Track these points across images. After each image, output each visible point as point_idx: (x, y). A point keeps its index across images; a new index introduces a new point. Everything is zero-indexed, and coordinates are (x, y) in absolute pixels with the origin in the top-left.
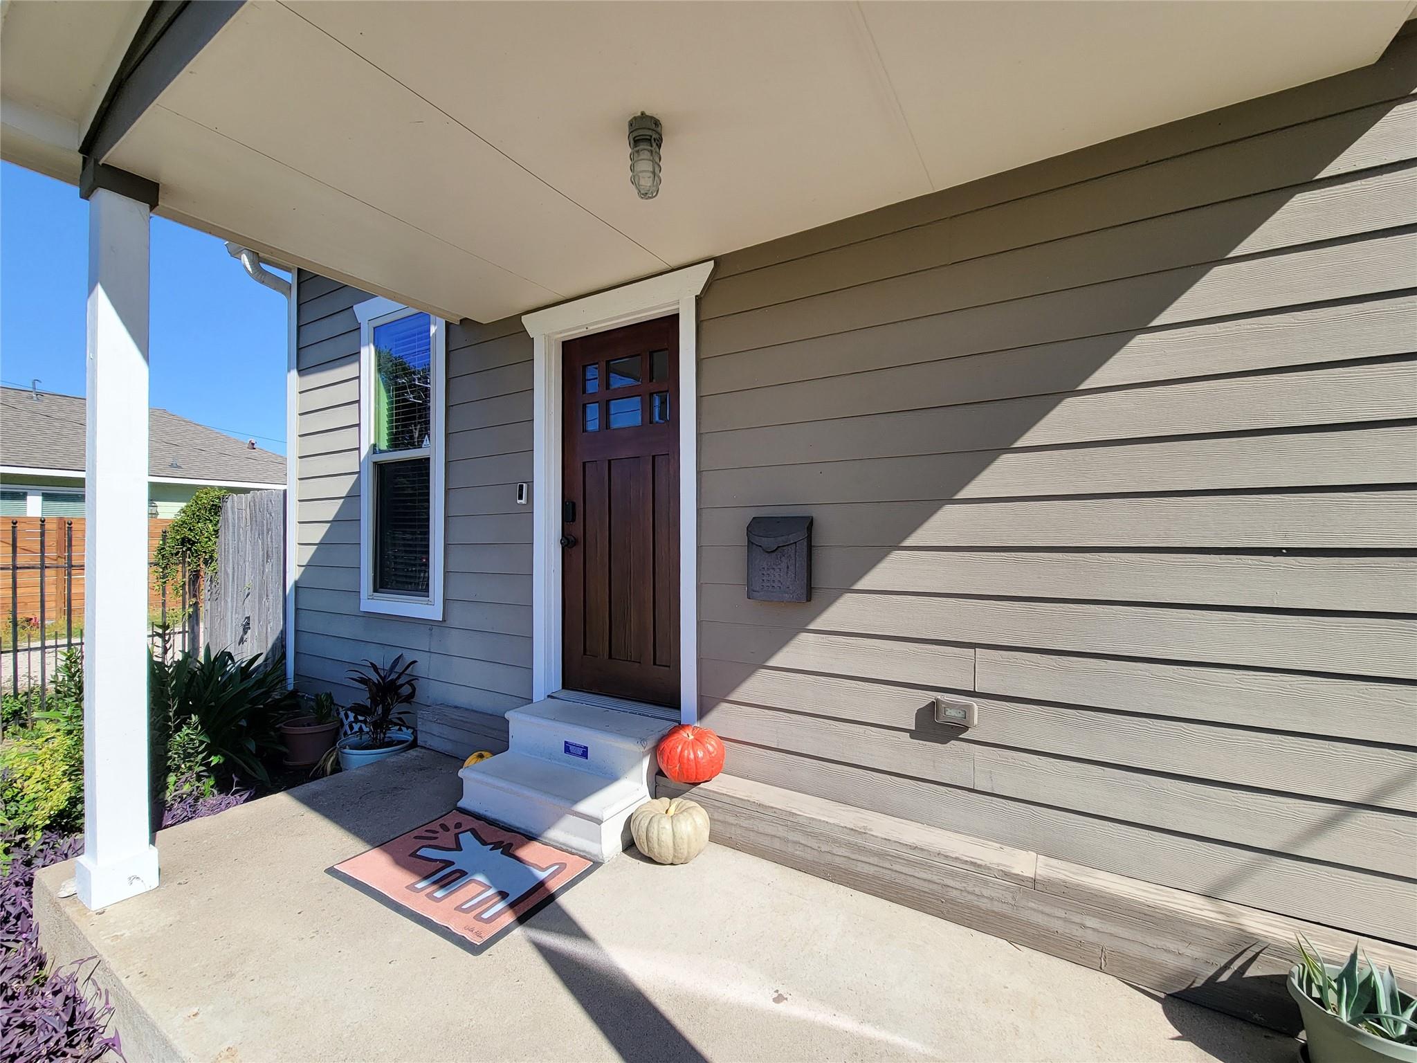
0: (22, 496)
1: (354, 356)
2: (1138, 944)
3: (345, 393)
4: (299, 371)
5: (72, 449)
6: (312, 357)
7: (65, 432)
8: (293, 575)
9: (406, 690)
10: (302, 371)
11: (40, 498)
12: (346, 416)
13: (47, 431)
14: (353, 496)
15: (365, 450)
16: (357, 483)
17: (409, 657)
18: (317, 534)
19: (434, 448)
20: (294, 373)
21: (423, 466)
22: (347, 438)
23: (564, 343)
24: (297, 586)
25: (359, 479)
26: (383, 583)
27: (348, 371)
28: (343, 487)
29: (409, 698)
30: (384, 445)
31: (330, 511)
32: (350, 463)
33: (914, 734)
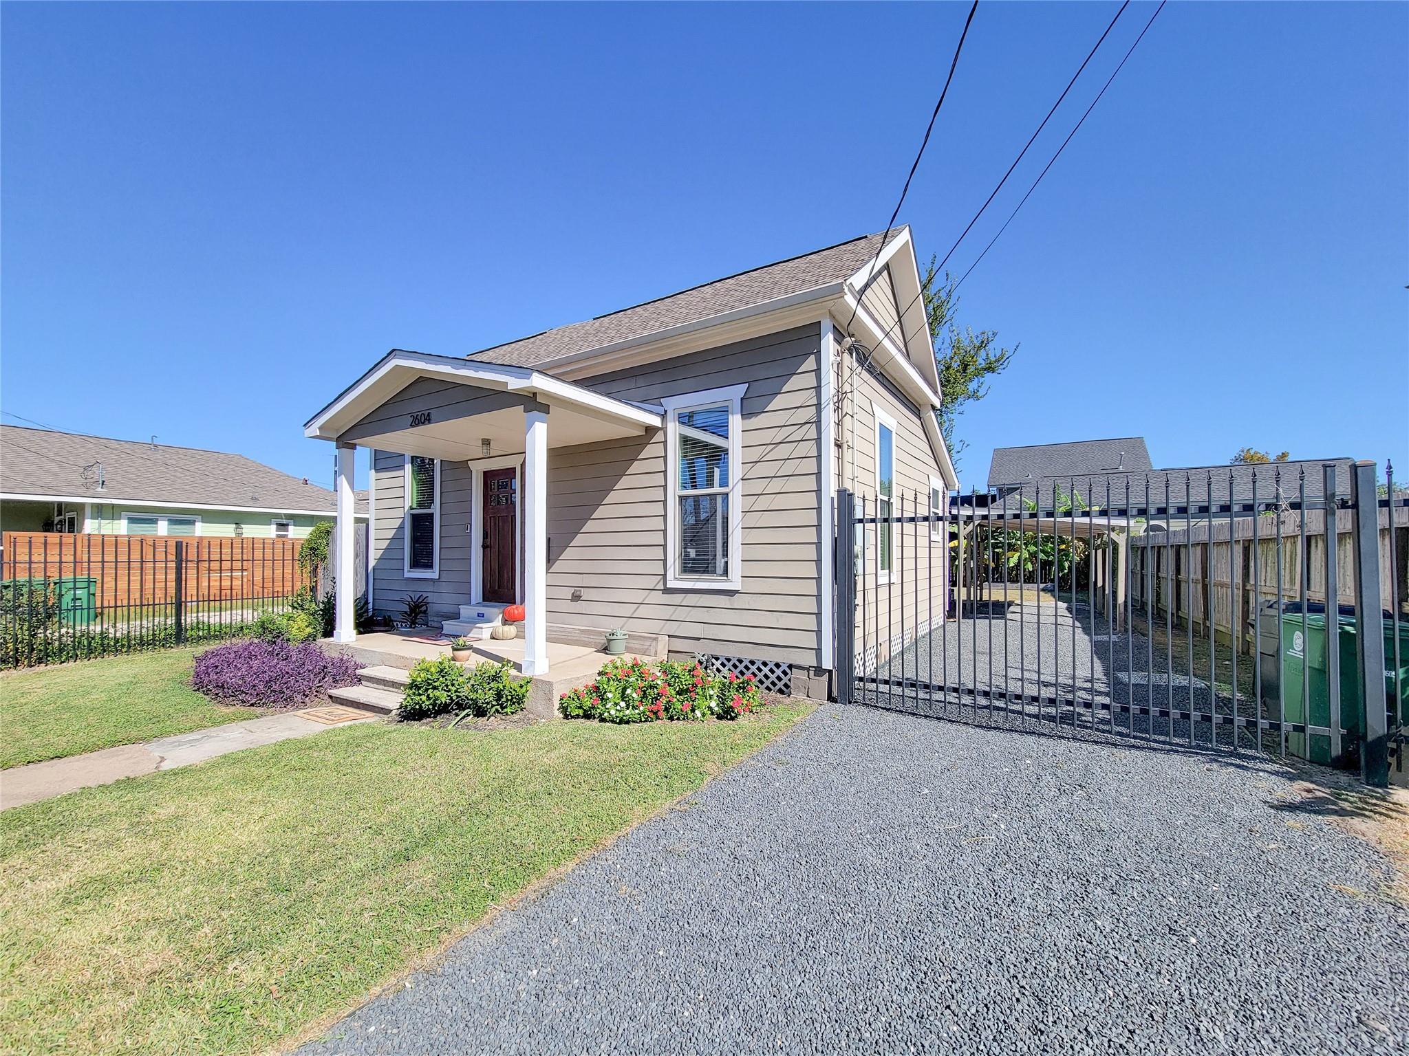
0: (154, 521)
1: (402, 467)
2: (592, 638)
3: (398, 482)
4: (375, 470)
5: (186, 487)
6: (381, 465)
7: (178, 475)
8: (372, 563)
9: (424, 608)
10: (377, 470)
11: (166, 523)
12: (399, 493)
13: (167, 475)
14: (401, 528)
15: (406, 509)
16: (403, 522)
17: (425, 595)
18: (385, 544)
19: (436, 509)
20: (373, 471)
21: (432, 515)
22: (398, 503)
23: (485, 473)
24: (374, 569)
25: (404, 520)
26: (415, 564)
27: (400, 473)
28: (397, 523)
29: (425, 612)
30: (415, 506)
31: (391, 534)
32: (400, 513)
33: (572, 600)
